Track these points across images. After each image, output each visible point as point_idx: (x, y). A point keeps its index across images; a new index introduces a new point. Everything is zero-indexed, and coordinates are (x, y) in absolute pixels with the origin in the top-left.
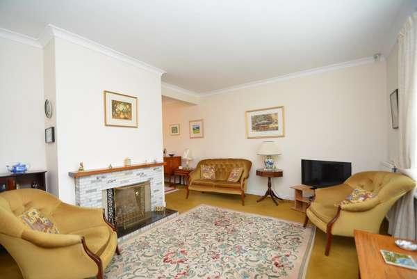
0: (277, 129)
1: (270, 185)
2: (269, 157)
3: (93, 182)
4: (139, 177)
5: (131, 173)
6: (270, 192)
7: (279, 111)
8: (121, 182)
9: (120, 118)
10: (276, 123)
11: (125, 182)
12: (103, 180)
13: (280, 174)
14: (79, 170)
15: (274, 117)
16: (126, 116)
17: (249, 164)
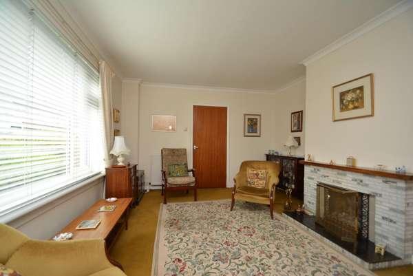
4: (356, 183)
5: (345, 175)
8: (334, 181)
9: (349, 109)
11: (339, 182)
12: (318, 172)
16: (356, 104)
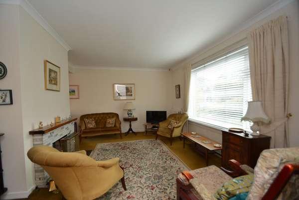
0: (131, 95)
1: (130, 126)
2: (130, 110)
3: (49, 137)
6: (130, 129)
7: (132, 86)
10: (131, 92)
13: (136, 119)
14: (40, 128)
15: (130, 89)
17: (117, 115)
